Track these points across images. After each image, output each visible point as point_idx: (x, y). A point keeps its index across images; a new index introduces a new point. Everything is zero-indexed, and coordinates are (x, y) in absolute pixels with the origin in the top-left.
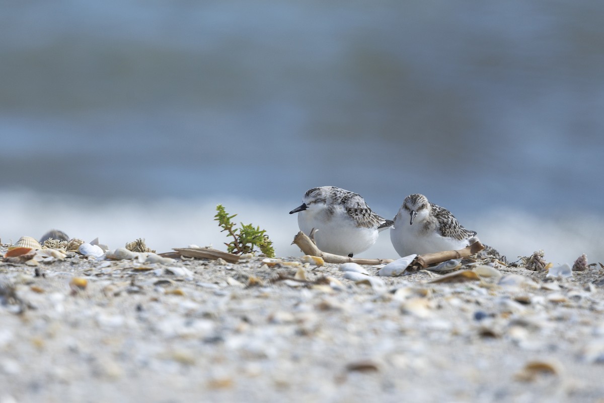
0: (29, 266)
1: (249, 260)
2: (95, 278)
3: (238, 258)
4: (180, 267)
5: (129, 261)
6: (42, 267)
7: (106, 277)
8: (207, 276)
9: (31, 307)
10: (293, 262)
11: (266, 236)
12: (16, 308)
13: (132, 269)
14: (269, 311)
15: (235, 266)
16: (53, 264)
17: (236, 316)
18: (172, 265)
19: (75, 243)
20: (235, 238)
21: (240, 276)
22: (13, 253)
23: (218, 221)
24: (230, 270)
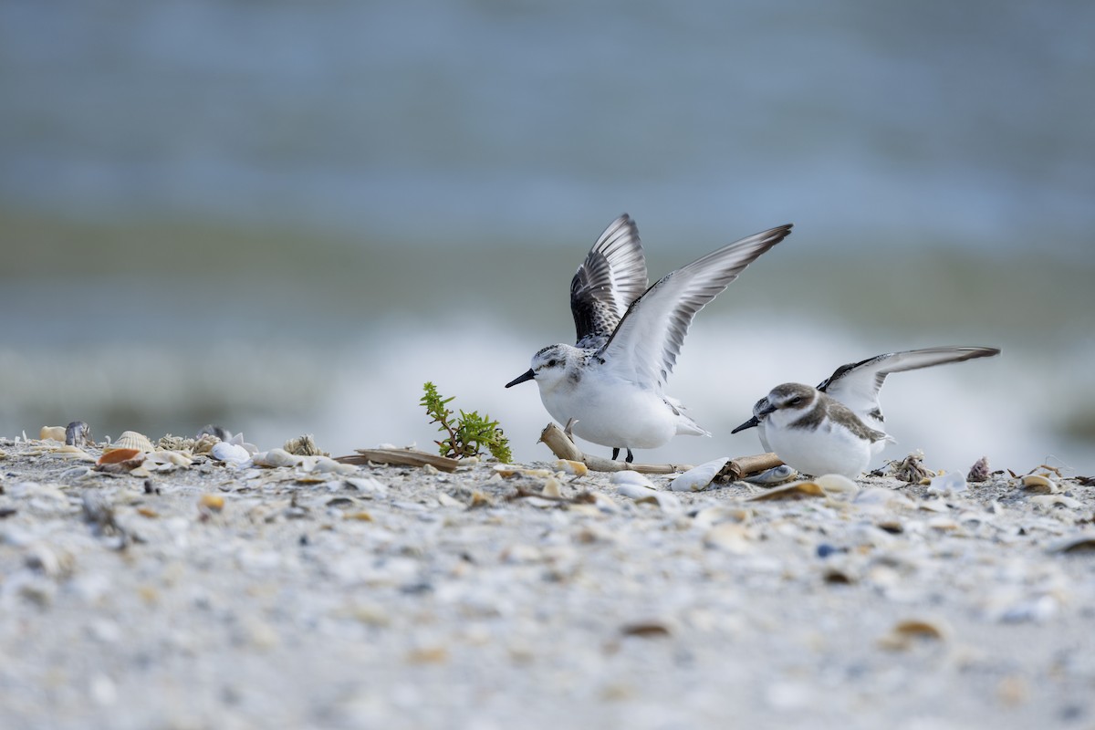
0: (136, 477)
1: (473, 467)
2: (236, 495)
3: (457, 464)
4: (367, 478)
5: (289, 469)
6: (156, 481)
7: (253, 494)
8: (408, 492)
9: (136, 540)
10: (540, 470)
11: (499, 431)
12: (115, 542)
13: (294, 481)
14: (502, 545)
15: (452, 477)
16: (172, 474)
17: (451, 553)
18: (355, 475)
19: (205, 441)
20: (451, 433)
21: (459, 491)
22: (112, 457)
23: (426, 407)
24: (444, 482)
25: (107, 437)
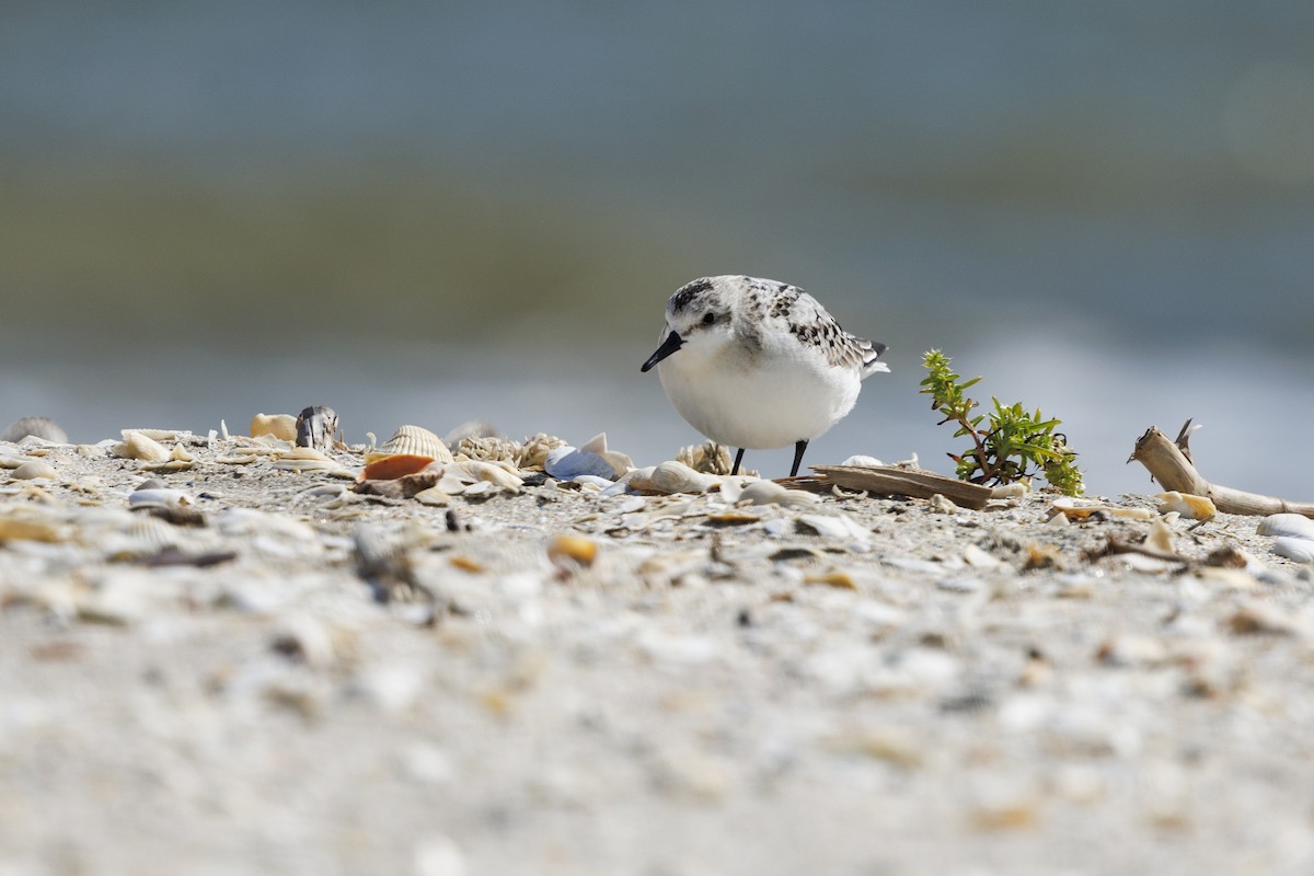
0: (426, 504)
1: (1016, 501)
2: (606, 540)
3: (987, 494)
4: (836, 515)
5: (695, 497)
6: (460, 507)
7: (635, 538)
8: (908, 542)
9: (455, 610)
10: (1134, 509)
11: (1060, 438)
12: (417, 612)
13: (706, 519)
14: (1095, 635)
15: (979, 516)
16: (489, 501)
17: (1009, 645)
18: (810, 510)
19: (541, 446)
20: (977, 441)
21: (999, 543)
22: (379, 470)
23: (932, 395)
24: (968, 526)
25: (371, 435)
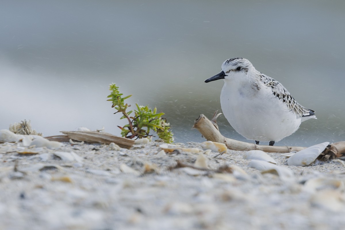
1: (145, 145)
3: (133, 142)
4: (69, 151)
5: (13, 144)
8: (98, 162)
10: (193, 149)
11: (164, 120)
13: (16, 153)
15: (129, 152)
17: (129, 207)
18: (60, 150)
20: (130, 121)
21: (135, 163)
23: (112, 102)
24: (124, 156)
